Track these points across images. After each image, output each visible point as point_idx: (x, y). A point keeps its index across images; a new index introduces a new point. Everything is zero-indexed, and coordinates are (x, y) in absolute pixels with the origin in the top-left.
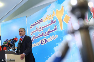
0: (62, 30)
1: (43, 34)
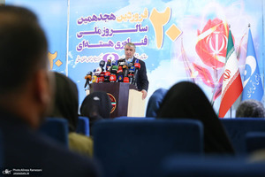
0: (158, 49)
1: (111, 44)
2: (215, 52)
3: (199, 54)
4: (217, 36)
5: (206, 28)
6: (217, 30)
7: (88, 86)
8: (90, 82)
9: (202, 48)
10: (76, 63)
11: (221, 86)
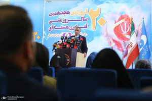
0: (93, 30)
1: (67, 27)
2: (125, 33)
3: (116, 34)
4: (125, 24)
5: (120, 20)
6: (126, 20)
7: (54, 50)
8: (56, 48)
9: (117, 30)
10: (48, 37)
11: (127, 51)
